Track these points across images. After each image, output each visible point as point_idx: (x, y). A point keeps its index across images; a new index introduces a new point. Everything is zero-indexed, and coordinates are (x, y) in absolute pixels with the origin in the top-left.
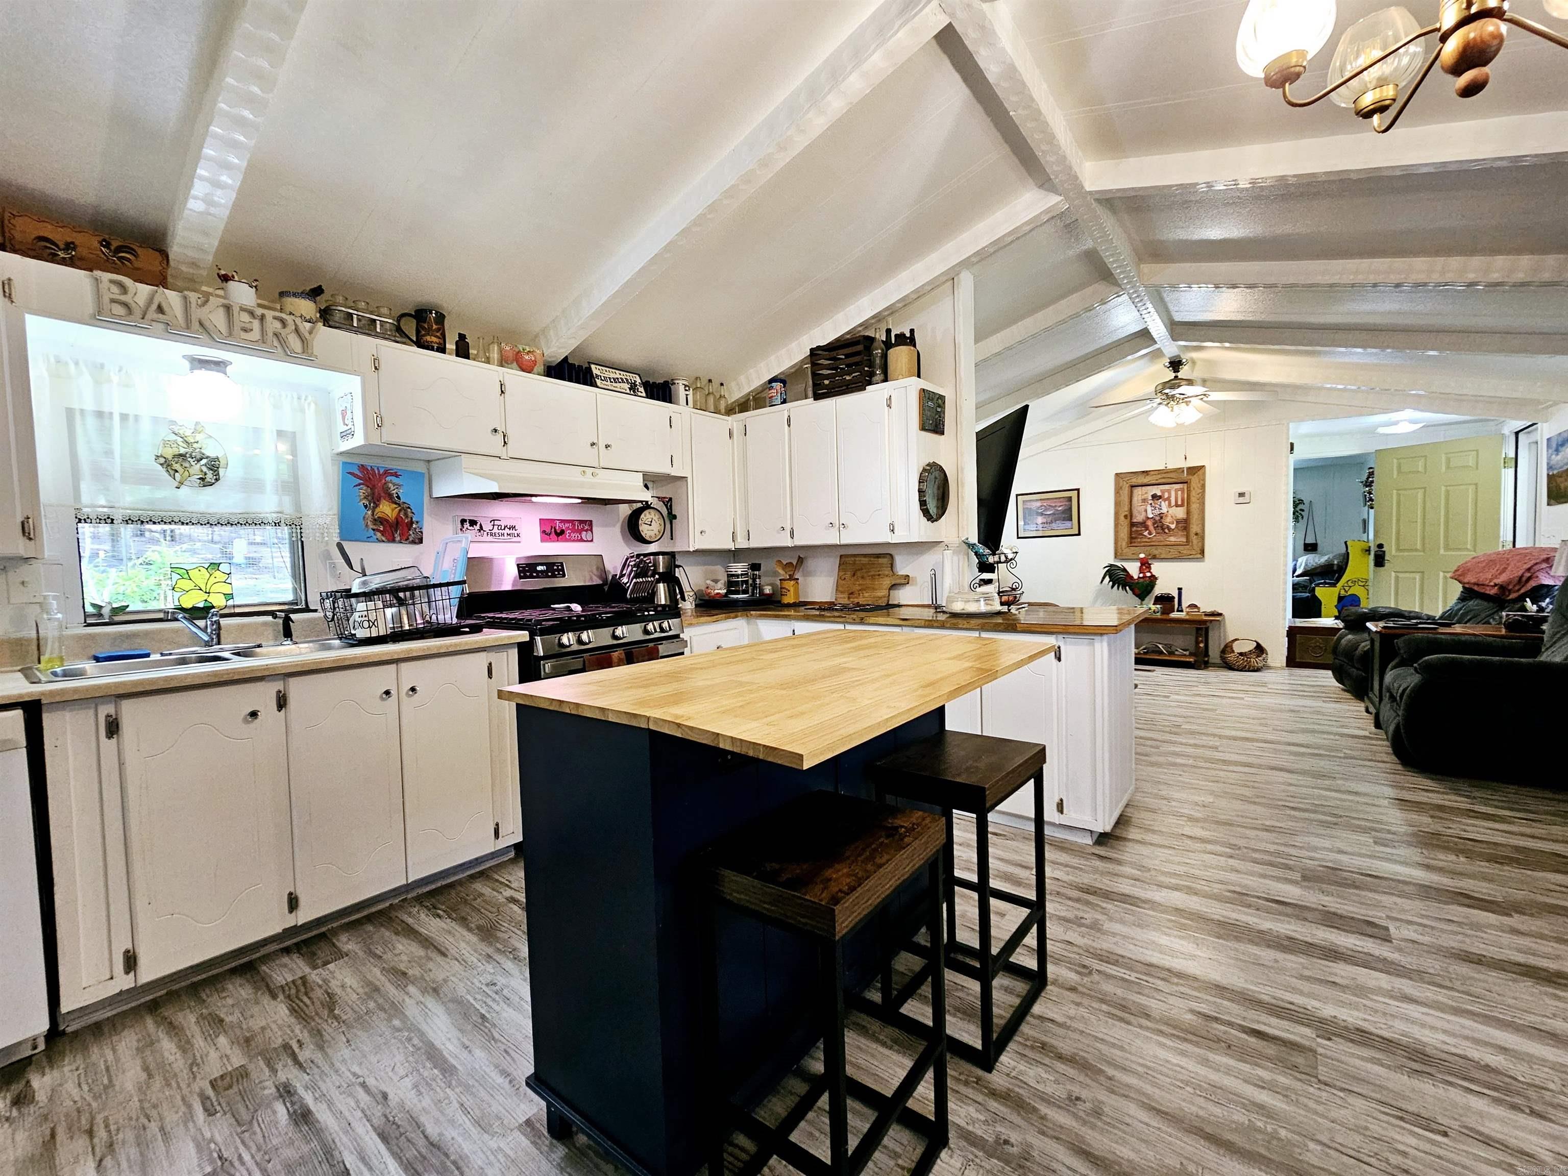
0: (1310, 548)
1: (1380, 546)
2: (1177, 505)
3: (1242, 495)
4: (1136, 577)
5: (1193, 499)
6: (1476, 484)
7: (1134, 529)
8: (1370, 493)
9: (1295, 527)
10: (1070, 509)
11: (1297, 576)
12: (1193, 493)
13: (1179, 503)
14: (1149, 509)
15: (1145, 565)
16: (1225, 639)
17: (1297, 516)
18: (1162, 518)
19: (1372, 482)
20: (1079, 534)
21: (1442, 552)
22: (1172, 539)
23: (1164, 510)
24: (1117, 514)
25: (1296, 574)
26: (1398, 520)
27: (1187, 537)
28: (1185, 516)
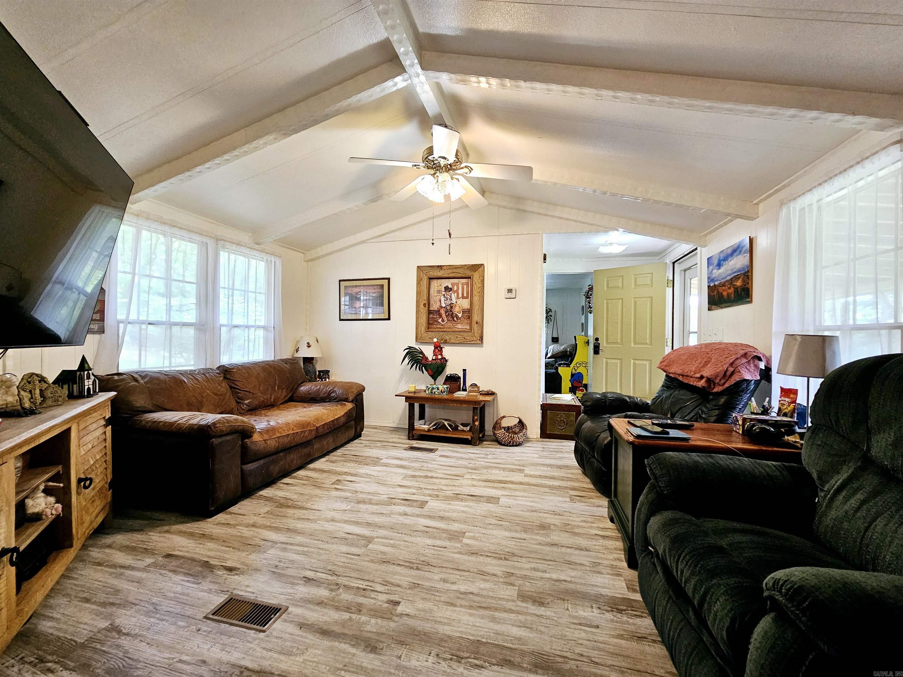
0: (555, 340)
1: (597, 339)
2: (463, 297)
3: (510, 291)
4: (430, 359)
5: (475, 292)
6: (652, 297)
7: (431, 316)
8: (589, 303)
9: (547, 327)
10: (382, 296)
11: (549, 358)
12: (475, 287)
13: (465, 295)
14: (443, 299)
15: (438, 349)
16: (497, 414)
17: (548, 319)
18: (452, 307)
19: (591, 295)
20: (389, 319)
21: (632, 345)
22: (459, 326)
23: (454, 301)
24: (418, 302)
25: (548, 357)
26: (607, 321)
27: (471, 325)
28: (469, 307)
